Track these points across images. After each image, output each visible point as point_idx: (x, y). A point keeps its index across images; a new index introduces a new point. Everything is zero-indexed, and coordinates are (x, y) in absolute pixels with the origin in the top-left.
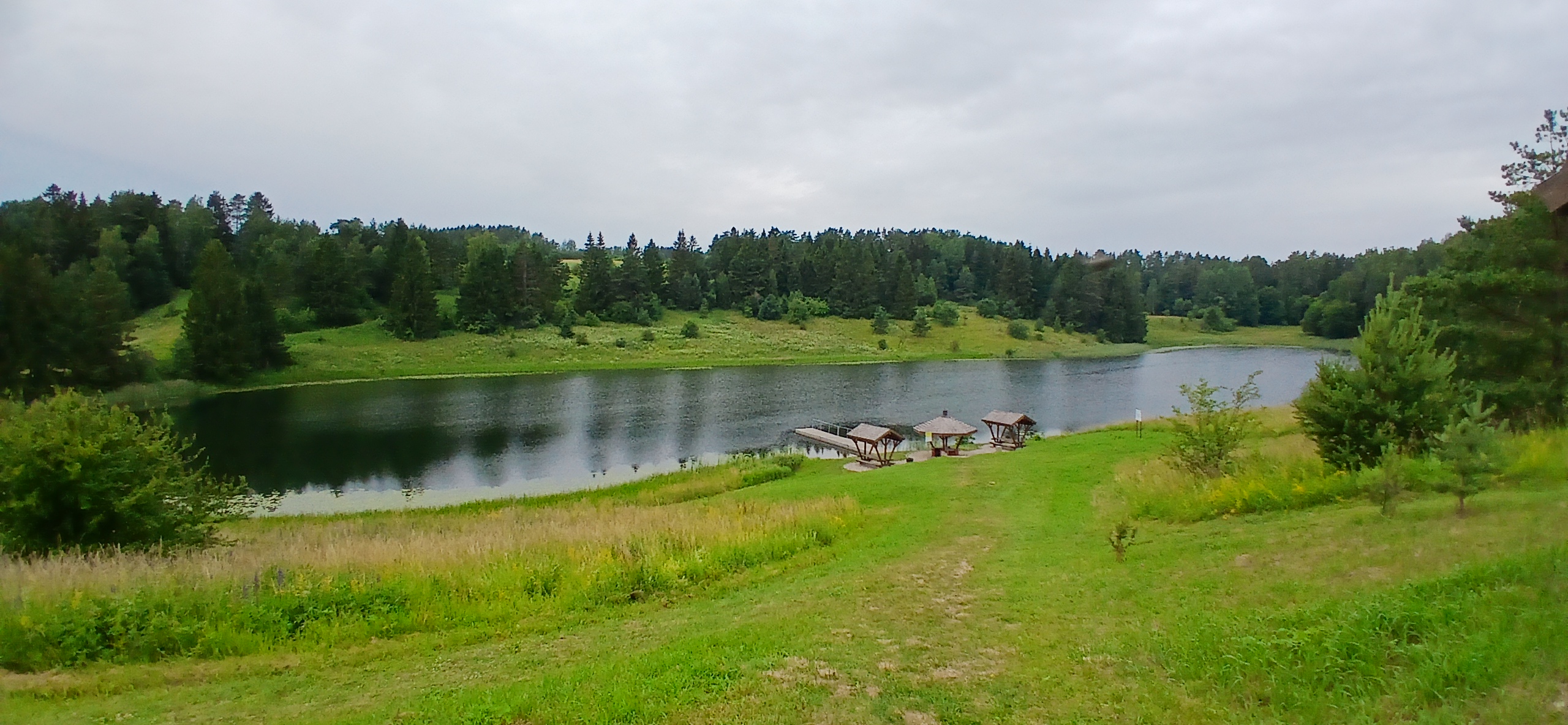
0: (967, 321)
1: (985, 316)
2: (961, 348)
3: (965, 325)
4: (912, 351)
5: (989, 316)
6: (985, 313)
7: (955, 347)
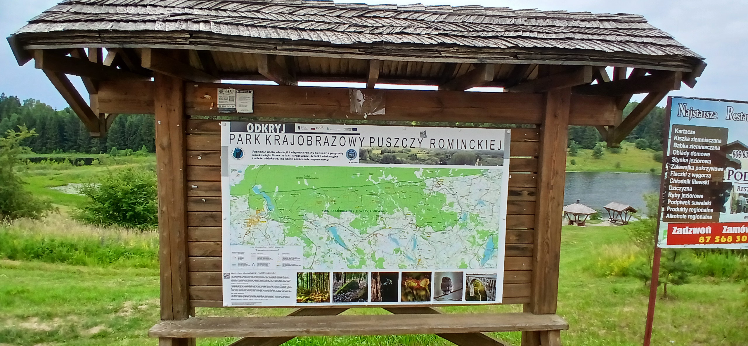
0: (627, 151)
1: (640, 148)
2: (621, 166)
3: (626, 153)
4: (591, 166)
5: (642, 149)
6: (640, 147)
7: (618, 166)
